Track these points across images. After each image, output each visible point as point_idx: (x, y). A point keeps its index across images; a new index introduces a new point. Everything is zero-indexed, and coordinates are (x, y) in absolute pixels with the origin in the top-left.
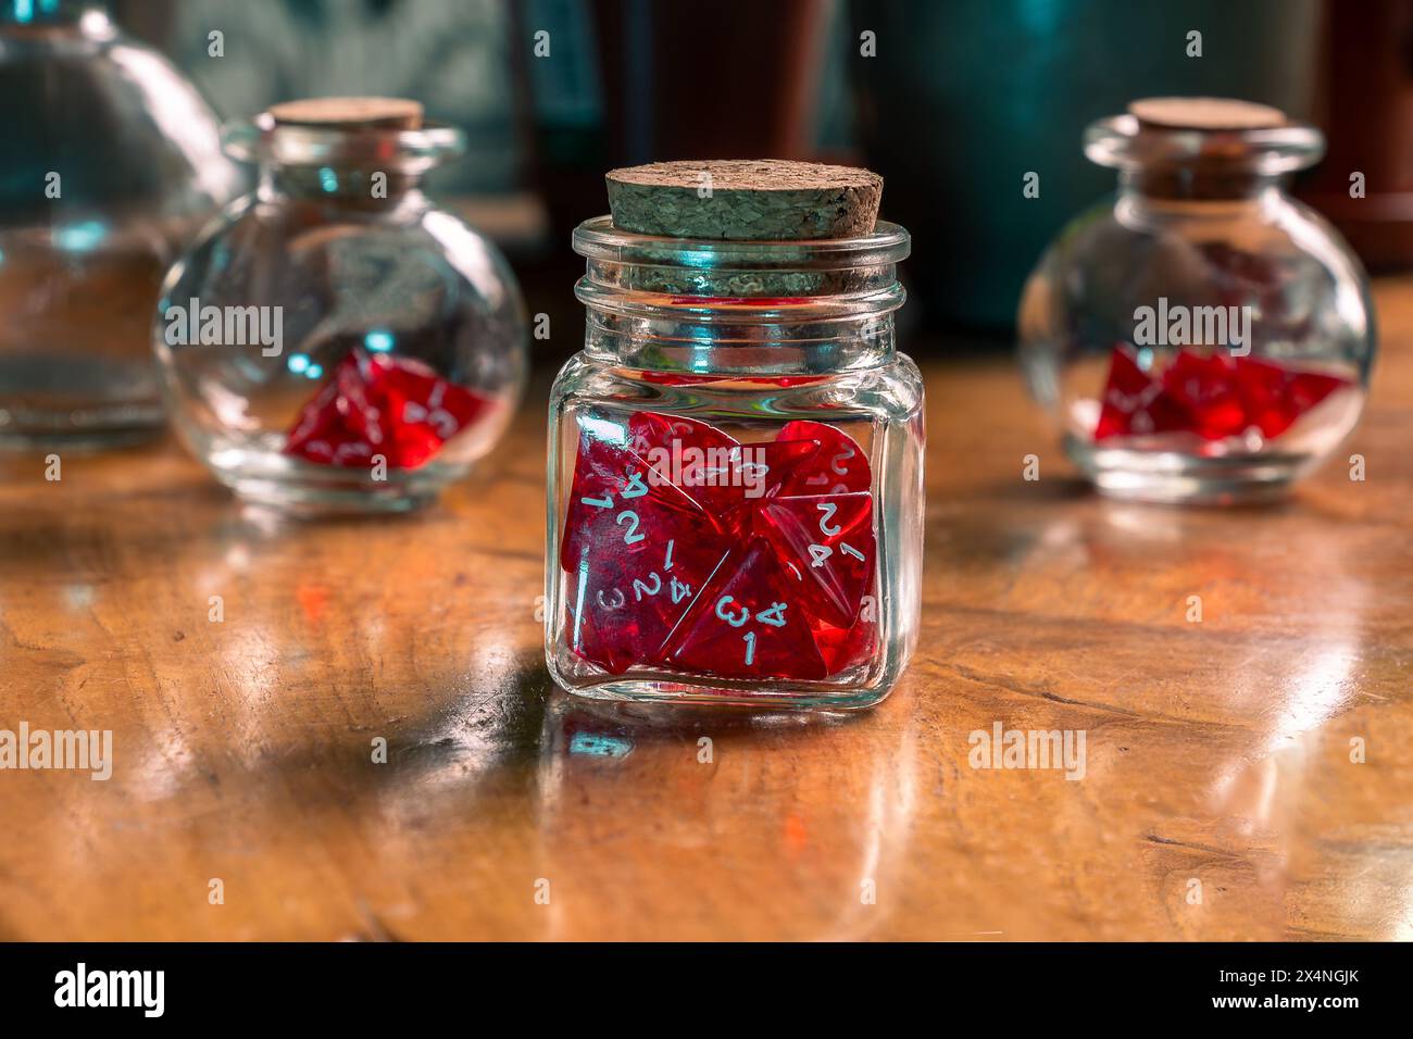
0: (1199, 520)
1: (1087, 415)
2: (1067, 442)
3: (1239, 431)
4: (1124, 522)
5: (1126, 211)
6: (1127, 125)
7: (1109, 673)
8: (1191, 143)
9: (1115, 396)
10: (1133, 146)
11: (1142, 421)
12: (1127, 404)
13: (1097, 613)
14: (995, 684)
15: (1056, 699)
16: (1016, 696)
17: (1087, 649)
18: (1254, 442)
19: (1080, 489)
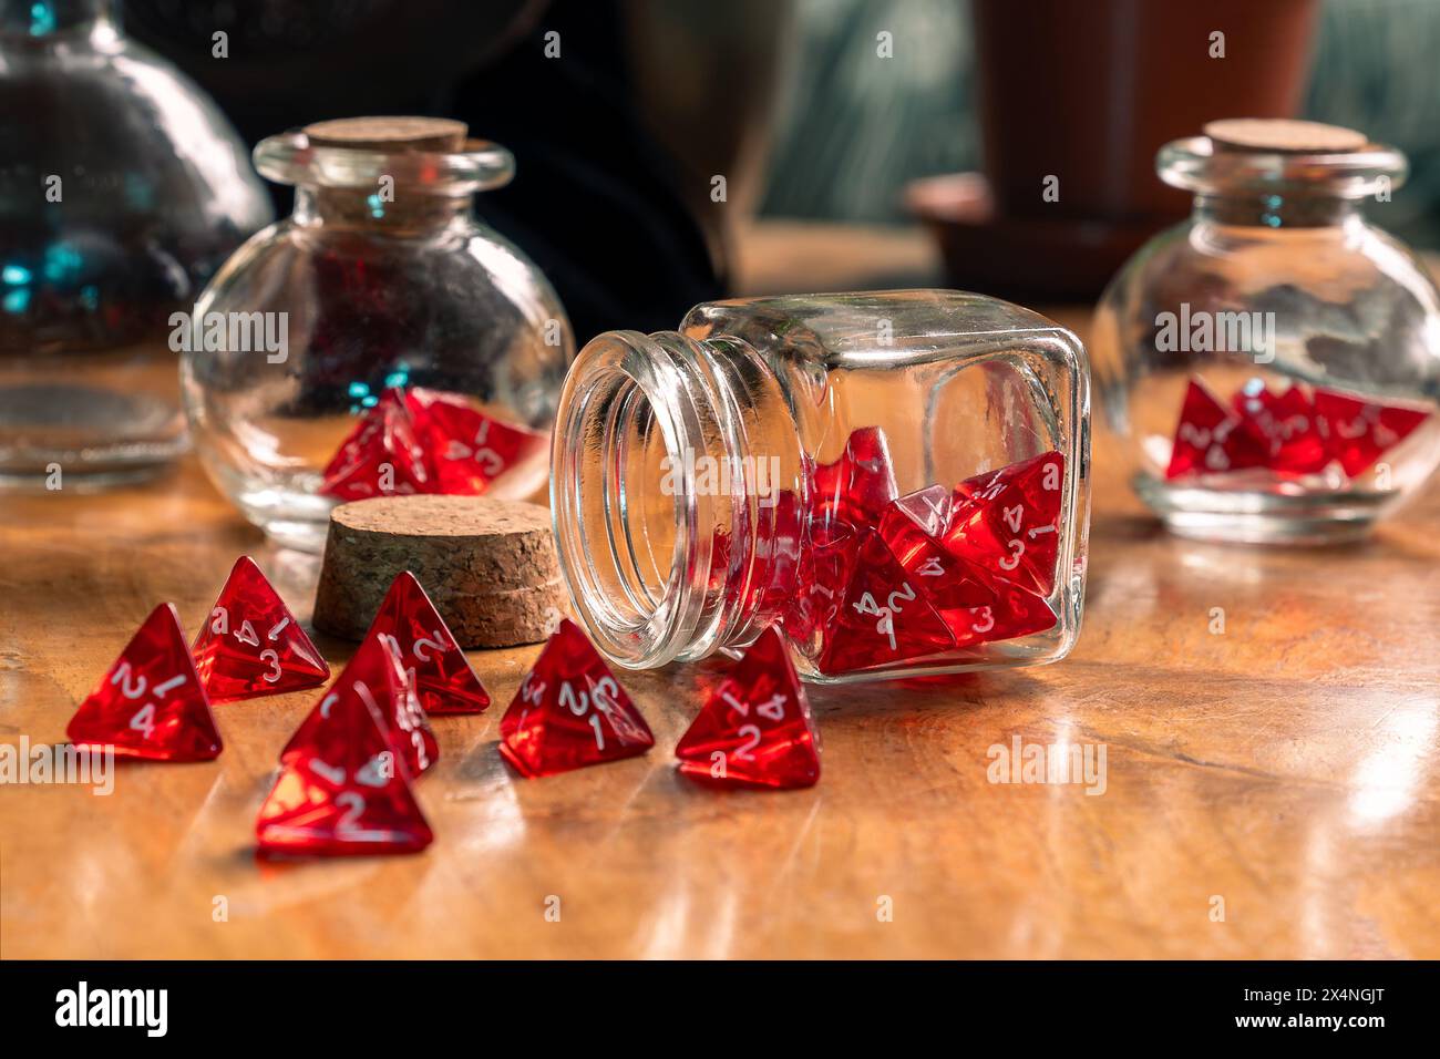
0: (1282, 562)
1: (1159, 452)
2: (1138, 478)
3: (1317, 468)
4: (1196, 562)
5: (1201, 236)
6: (1202, 146)
7: (1239, 731)
8: (1273, 166)
9: (1188, 431)
10: (1208, 169)
11: (1216, 458)
12: (1201, 439)
13: (1205, 666)
14: (1122, 744)
15: (1191, 760)
16: (1148, 757)
17: (1207, 706)
18: (1334, 478)
19: (1153, 529)
